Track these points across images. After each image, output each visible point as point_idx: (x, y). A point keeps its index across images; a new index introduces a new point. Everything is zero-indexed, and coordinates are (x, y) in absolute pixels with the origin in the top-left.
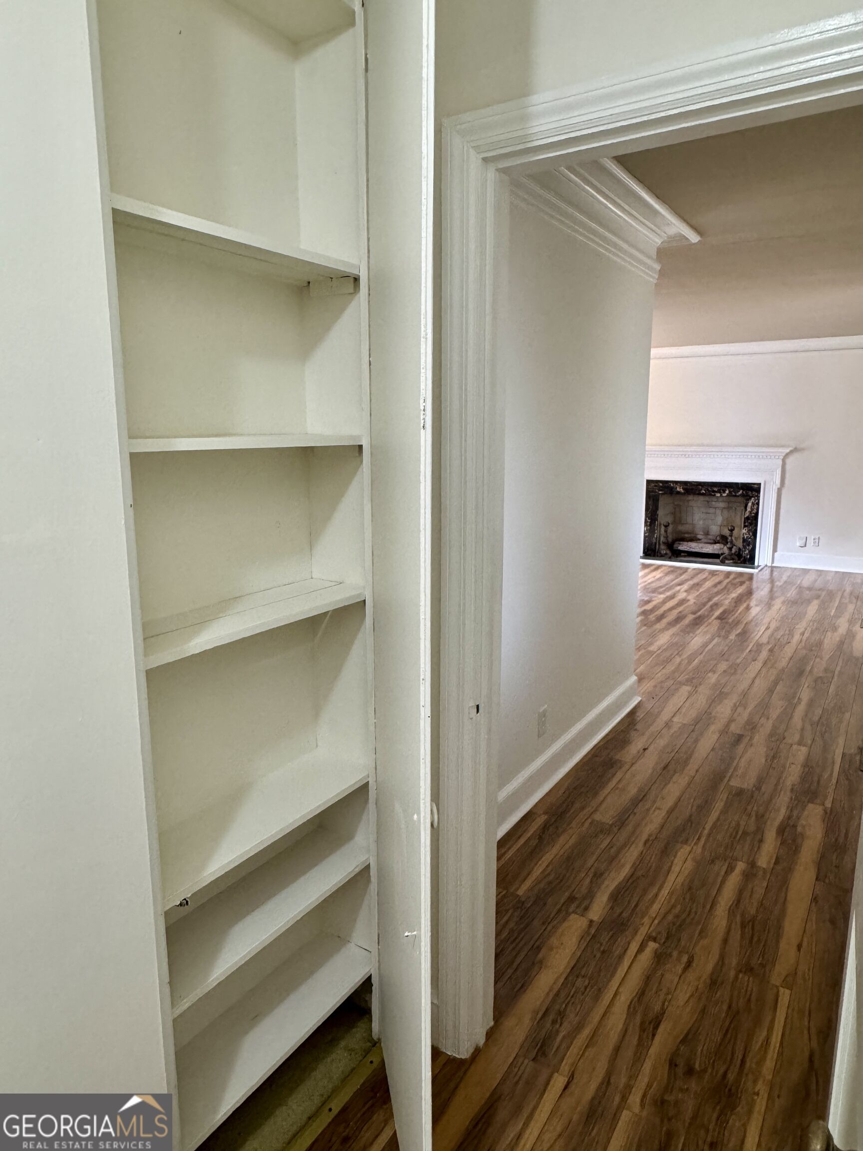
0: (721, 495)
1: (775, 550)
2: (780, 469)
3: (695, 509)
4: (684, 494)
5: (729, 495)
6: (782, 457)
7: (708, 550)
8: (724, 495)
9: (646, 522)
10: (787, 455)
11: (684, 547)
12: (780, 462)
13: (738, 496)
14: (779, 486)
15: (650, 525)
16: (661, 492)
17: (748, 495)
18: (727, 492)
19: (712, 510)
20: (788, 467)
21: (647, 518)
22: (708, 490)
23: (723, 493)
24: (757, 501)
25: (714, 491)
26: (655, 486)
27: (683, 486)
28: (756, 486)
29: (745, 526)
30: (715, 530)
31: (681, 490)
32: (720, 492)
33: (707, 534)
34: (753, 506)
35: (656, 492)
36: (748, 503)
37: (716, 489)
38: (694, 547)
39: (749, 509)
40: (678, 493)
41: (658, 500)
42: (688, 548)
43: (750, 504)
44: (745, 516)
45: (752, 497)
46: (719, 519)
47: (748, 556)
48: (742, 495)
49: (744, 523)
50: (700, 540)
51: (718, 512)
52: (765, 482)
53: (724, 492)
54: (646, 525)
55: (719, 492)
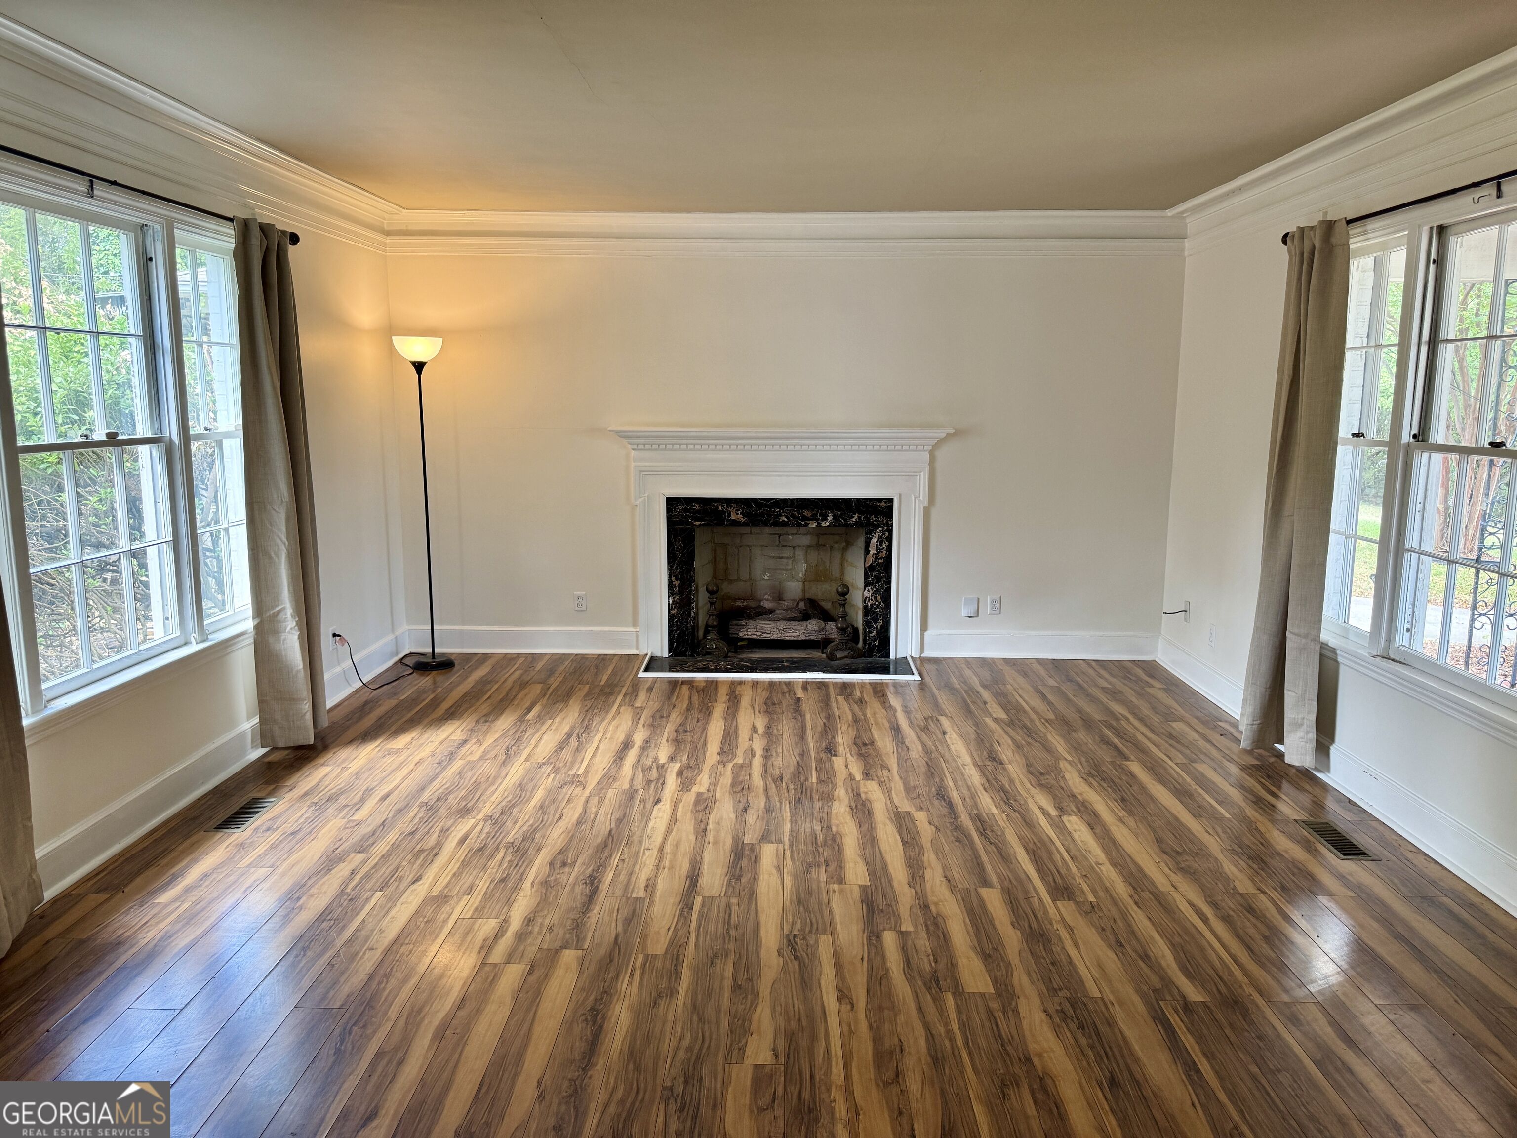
0: (819, 524)
1: (924, 627)
2: (927, 469)
3: (757, 551)
4: (745, 524)
5: (836, 523)
6: (930, 448)
7: (798, 634)
8: (825, 524)
9: (670, 585)
10: (940, 442)
11: (751, 630)
12: (927, 456)
13: (851, 525)
14: (926, 504)
15: (680, 592)
16: (697, 523)
17: (869, 523)
18: (830, 518)
19: (787, 552)
20: (939, 465)
21: (674, 579)
22: (793, 516)
23: (822, 520)
24: (887, 534)
25: (805, 518)
26: (686, 510)
27: (743, 509)
28: (883, 504)
29: (867, 584)
30: (793, 588)
31: (740, 516)
32: (817, 520)
33: (779, 597)
34: (881, 545)
35: (688, 523)
36: (871, 539)
37: (807, 513)
38: (770, 630)
39: (873, 551)
40: (735, 523)
41: (692, 539)
42: (758, 634)
43: (874, 540)
44: (867, 565)
45: (879, 526)
46: (802, 568)
47: (877, 643)
48: (859, 524)
49: (866, 577)
50: (771, 611)
51: (800, 554)
52: (900, 495)
53: (825, 518)
54: (671, 593)
55: (814, 518)
